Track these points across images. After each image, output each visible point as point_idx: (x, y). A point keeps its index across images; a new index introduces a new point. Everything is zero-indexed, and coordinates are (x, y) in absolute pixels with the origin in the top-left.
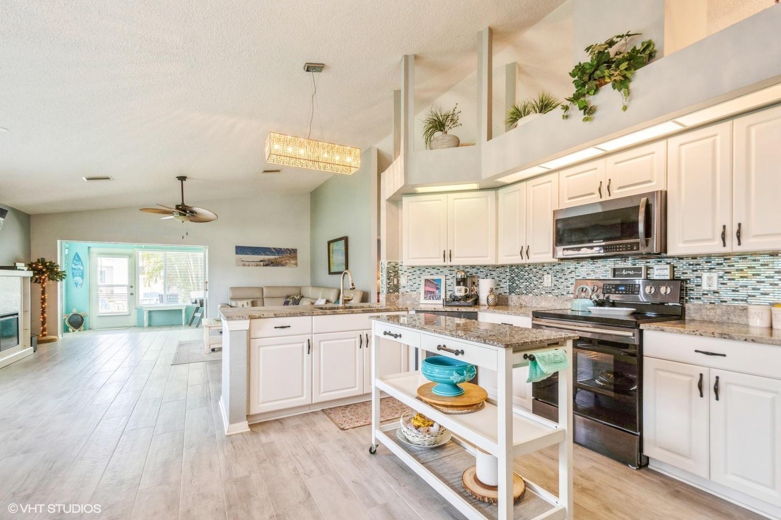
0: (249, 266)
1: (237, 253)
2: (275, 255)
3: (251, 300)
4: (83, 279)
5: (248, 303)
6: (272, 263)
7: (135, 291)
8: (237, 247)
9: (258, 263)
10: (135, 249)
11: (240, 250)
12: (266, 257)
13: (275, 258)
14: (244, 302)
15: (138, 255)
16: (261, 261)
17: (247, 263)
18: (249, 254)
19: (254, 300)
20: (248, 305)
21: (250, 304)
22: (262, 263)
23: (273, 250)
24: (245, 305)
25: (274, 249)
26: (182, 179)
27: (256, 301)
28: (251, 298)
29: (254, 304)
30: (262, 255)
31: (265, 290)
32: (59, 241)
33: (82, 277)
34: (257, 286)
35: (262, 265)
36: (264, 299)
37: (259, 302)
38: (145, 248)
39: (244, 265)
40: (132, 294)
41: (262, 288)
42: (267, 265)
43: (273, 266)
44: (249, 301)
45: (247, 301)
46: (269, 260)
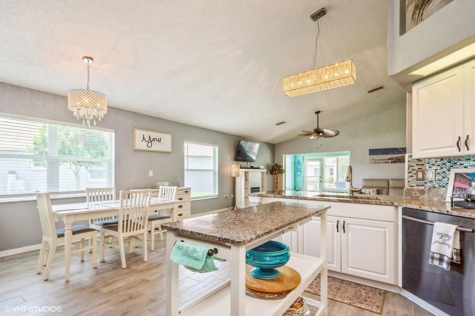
0: (379, 163)
1: (370, 154)
2: (402, 154)
3: (377, 189)
4: (301, 173)
5: (373, 190)
6: (399, 160)
7: (322, 180)
8: (370, 150)
9: (387, 161)
10: (322, 156)
11: (372, 152)
12: (394, 156)
13: (402, 156)
14: (371, 190)
15: (324, 159)
16: (390, 159)
17: (378, 161)
18: (379, 155)
19: (379, 189)
20: (373, 192)
21: (375, 192)
22: (390, 161)
23: (400, 150)
24: (371, 193)
25: (401, 148)
26: (318, 113)
27: (382, 190)
28: (377, 188)
29: (379, 192)
30: (390, 154)
31: (391, 182)
32: (284, 155)
33: (300, 172)
34: (384, 179)
35: (390, 162)
36: (390, 189)
37: (385, 191)
38: (327, 155)
39: (375, 163)
40: (321, 181)
41: (389, 180)
42: (394, 162)
43: (400, 162)
44: (375, 190)
45: (373, 189)
46: (396, 158)
